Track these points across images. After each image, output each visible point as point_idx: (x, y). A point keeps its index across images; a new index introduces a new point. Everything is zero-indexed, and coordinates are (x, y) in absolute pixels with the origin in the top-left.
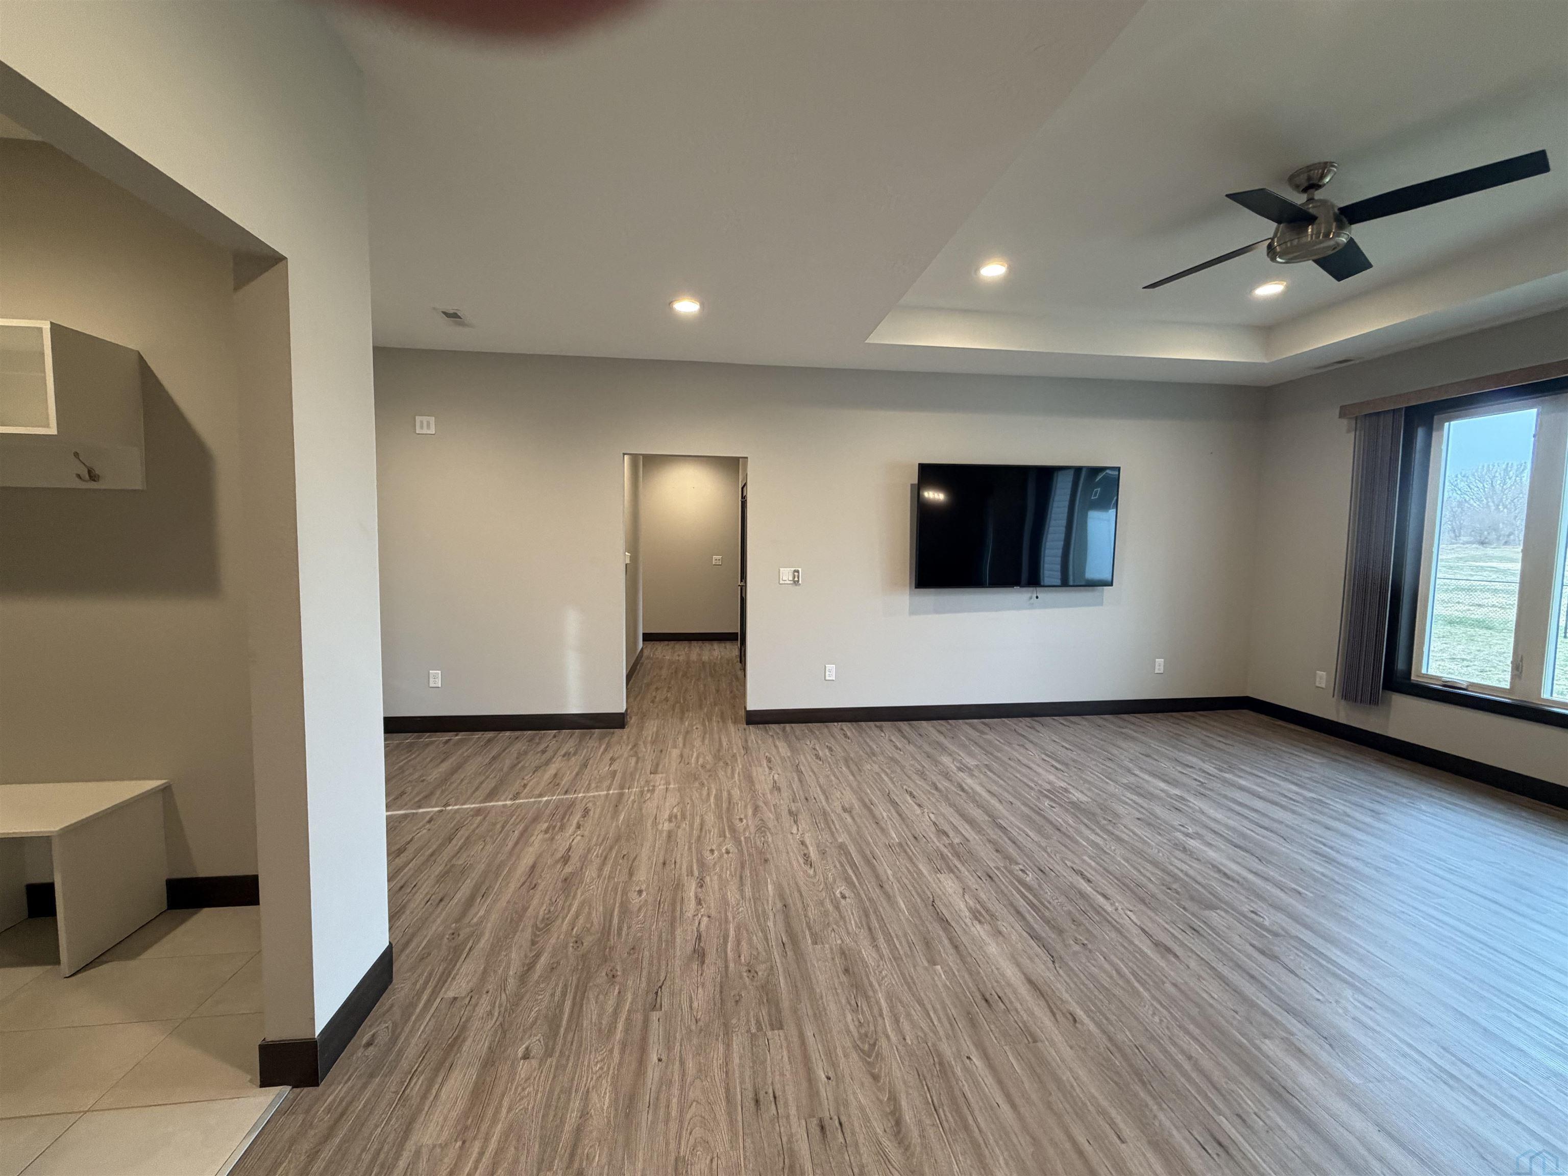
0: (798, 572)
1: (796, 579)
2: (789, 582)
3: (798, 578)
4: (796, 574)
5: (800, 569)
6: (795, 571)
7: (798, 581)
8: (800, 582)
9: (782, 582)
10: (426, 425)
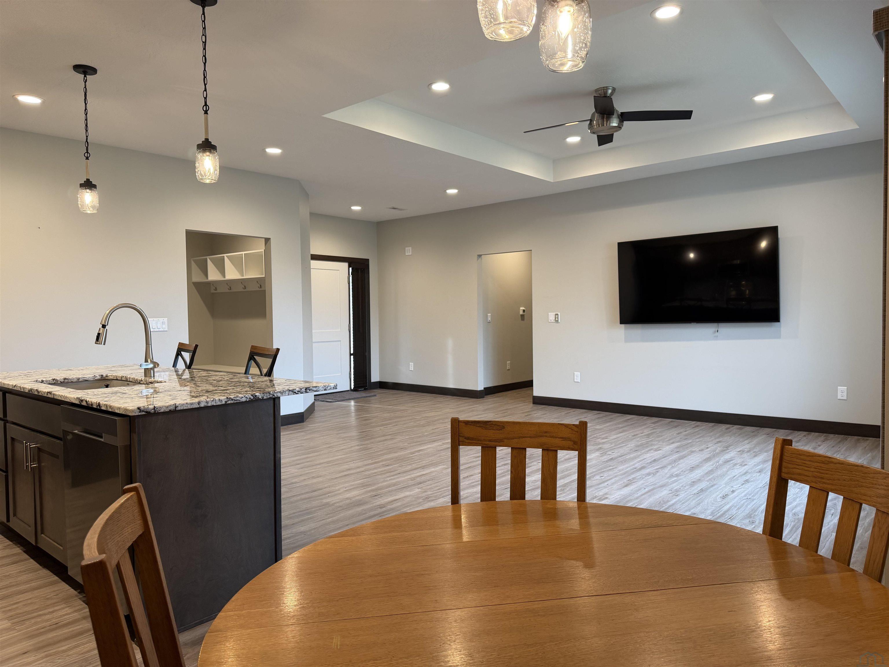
1: (557, 319)
2: (553, 321)
5: (559, 314)
6: (556, 315)
8: (559, 321)
9: (549, 321)
10: (409, 251)
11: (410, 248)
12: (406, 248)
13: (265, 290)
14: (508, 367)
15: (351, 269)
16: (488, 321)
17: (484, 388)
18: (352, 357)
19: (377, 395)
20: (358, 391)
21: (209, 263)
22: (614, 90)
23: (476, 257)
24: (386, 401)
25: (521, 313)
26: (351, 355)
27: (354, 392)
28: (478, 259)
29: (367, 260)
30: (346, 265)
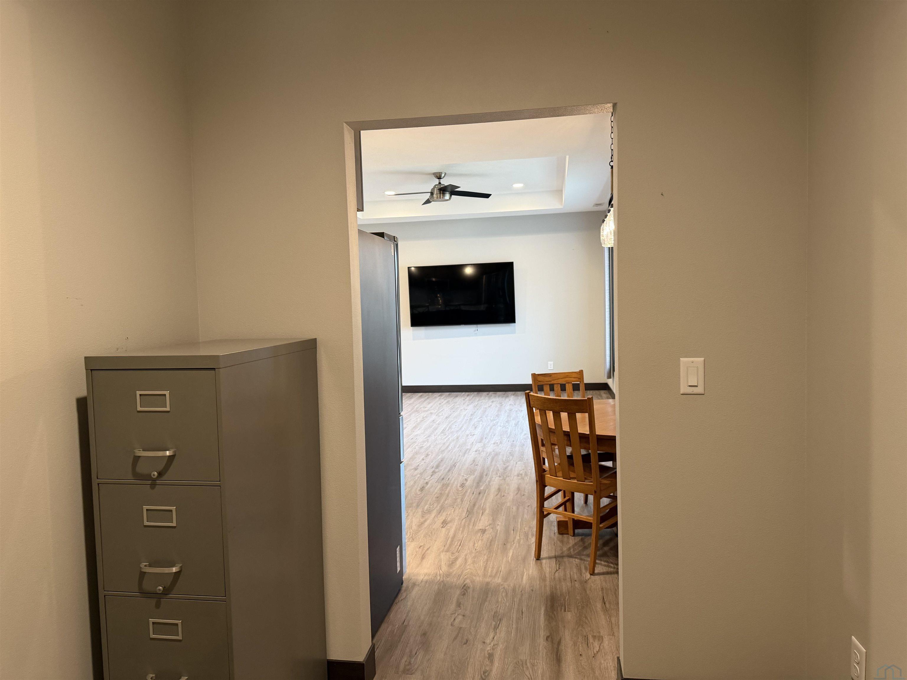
22: (445, 174)
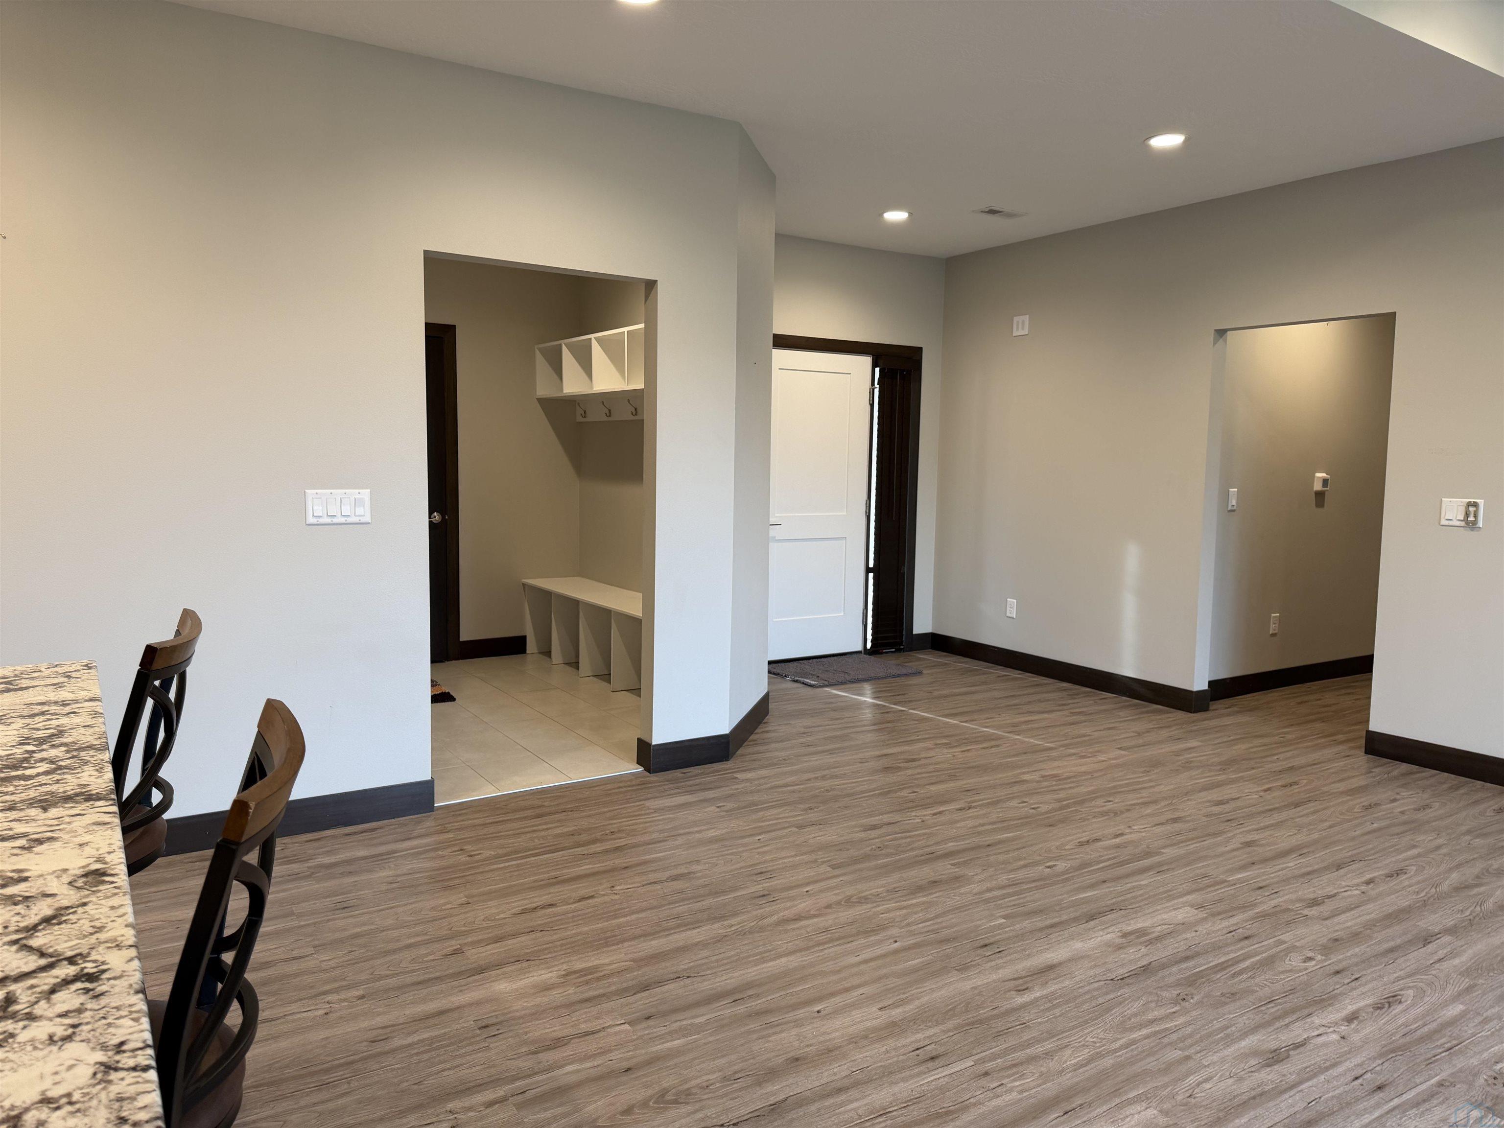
0: (1475, 505)
1: (1471, 518)
2: (1458, 523)
3: (1475, 516)
4: (1472, 509)
5: (1481, 502)
6: (1469, 504)
7: (1475, 523)
8: (1480, 524)
9: (1444, 522)
10: (1022, 325)
11: (1026, 318)
12: (1016, 319)
13: (643, 420)
14: (1273, 628)
15: (877, 370)
16: (1230, 508)
17: (1210, 683)
18: (871, 575)
19: (925, 672)
20: (882, 653)
21: (566, 353)
23: (1211, 336)
24: (946, 696)
25: (1318, 486)
26: (868, 570)
27: (872, 657)
28: (1215, 344)
29: (919, 350)
30: (866, 361)
